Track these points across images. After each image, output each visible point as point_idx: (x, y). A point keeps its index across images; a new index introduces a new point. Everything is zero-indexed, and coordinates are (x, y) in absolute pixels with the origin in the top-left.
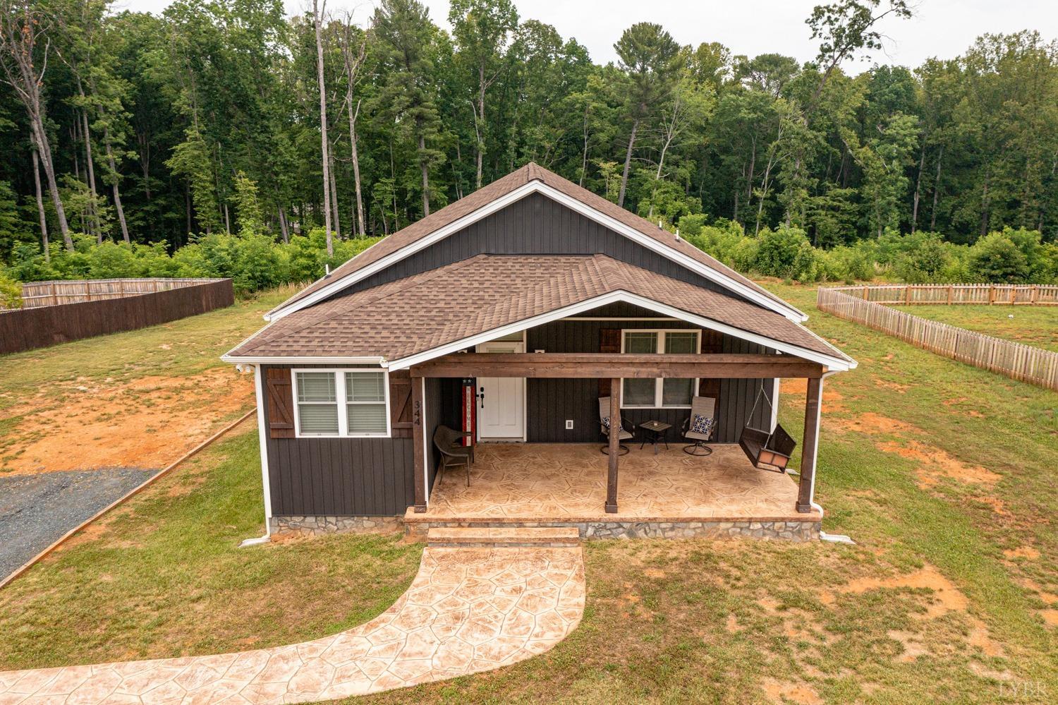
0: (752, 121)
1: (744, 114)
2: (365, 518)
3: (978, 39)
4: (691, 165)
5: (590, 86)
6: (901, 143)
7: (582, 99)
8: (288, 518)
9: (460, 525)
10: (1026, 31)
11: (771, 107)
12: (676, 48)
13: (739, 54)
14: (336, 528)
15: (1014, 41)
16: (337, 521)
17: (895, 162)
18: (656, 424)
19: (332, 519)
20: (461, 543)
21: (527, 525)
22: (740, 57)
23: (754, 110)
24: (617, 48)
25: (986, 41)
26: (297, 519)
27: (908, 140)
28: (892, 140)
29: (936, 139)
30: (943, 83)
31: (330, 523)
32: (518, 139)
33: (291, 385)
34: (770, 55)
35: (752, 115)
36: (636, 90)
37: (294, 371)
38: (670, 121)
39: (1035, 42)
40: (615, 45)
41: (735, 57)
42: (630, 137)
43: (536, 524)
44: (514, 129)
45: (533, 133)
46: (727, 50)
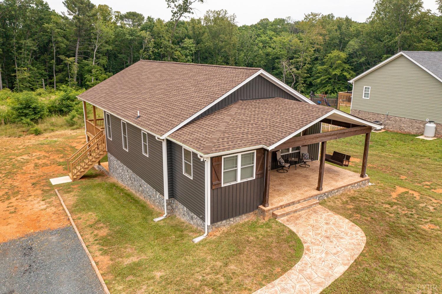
0: (131, 40)
1: (127, 36)
2: (243, 215)
3: (207, 11)
4: (106, 58)
5: (53, 21)
6: (190, 50)
7: (51, 27)
8: (216, 224)
9: (282, 208)
10: (222, 10)
11: (138, 34)
12: (93, 6)
13: (116, 11)
14: (233, 222)
15: (218, 13)
16: (234, 219)
17: (189, 57)
18: (293, 159)
19: (232, 219)
20: (287, 214)
21: (301, 202)
22: (117, 12)
23: (131, 35)
24: (65, 4)
25: (210, 12)
26: (219, 223)
27: (192, 48)
28: (186, 49)
29: (198, 48)
30: (198, 27)
31: (231, 221)
32: (17, 46)
33: (221, 164)
34: (133, 12)
35: (131, 37)
36: (78, 24)
37: (223, 157)
38: (96, 39)
39: (226, 14)
40: (63, 2)
41: (115, 12)
42: (76, 45)
43: (303, 201)
44: (14, 40)
45: (25, 43)
46: (111, 8)
